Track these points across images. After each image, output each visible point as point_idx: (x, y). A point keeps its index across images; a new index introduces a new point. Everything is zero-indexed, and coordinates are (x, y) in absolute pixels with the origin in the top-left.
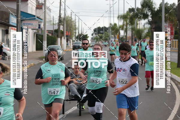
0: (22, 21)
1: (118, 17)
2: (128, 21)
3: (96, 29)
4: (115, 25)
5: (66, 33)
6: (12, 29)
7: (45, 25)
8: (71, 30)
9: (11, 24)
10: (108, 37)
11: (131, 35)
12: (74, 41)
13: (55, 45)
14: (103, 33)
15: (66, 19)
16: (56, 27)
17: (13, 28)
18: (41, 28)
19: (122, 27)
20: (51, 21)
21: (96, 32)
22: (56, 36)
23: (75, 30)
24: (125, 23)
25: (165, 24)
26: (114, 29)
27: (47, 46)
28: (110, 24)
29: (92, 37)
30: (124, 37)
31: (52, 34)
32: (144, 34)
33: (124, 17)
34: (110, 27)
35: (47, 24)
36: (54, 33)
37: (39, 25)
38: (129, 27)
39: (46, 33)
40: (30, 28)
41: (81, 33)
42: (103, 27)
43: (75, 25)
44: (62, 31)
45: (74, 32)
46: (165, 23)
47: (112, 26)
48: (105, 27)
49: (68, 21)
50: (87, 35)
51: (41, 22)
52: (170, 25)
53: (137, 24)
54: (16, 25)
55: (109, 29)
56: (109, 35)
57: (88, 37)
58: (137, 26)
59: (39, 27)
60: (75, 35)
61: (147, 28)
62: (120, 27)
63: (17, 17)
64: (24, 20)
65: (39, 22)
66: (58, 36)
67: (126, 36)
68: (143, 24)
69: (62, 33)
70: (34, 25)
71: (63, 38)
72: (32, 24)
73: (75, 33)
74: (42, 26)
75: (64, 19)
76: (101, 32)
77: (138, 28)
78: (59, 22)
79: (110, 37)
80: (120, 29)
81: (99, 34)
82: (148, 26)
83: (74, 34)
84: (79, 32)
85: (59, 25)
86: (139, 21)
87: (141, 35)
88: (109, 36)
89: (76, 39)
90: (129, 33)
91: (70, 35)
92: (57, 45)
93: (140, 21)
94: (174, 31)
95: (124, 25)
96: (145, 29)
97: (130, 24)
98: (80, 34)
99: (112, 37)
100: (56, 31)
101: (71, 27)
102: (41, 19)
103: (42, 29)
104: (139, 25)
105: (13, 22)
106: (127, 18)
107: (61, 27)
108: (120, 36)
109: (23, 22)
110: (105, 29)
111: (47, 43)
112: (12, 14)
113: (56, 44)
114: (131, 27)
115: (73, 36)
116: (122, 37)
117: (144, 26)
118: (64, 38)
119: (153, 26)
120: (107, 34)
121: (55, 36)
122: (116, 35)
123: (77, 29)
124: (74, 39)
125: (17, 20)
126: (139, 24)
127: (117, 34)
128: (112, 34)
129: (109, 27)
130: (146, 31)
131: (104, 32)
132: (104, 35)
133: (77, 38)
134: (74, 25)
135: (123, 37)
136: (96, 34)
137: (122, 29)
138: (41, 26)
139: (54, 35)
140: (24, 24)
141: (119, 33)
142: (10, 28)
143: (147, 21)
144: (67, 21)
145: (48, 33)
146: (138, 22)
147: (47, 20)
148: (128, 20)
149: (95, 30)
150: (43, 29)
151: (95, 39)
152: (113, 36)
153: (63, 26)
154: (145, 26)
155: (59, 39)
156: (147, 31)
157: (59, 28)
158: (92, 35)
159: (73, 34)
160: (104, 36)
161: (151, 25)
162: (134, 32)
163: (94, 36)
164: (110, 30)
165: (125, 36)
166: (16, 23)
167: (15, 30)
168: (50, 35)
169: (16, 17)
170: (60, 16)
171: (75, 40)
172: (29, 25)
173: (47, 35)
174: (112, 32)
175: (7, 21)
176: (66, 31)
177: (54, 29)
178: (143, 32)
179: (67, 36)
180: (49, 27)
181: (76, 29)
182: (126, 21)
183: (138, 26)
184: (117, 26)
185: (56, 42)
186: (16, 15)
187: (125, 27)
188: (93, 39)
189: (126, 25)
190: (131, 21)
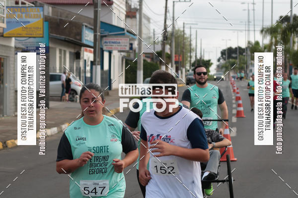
0: (102, 37)
1: (262, 31)
3: (225, 50)
4: (257, 43)
5: (175, 57)
6: (86, 51)
7: (140, 44)
8: (183, 52)
9: (84, 42)
10: (244, 64)
12: (189, 71)
14: (236, 58)
15: (174, 34)
16: (159, 48)
17: (88, 49)
18: (134, 49)
20: (150, 38)
21: (225, 55)
23: (190, 52)
24: (274, 40)
28: (249, 43)
29: (218, 63)
31: (152, 59)
33: (272, 31)
34: (249, 47)
36: (155, 57)
37: (131, 44)
39: (142, 58)
40: (115, 49)
41: (201, 58)
42: (236, 48)
43: (190, 45)
44: (168, 54)
45: (188, 56)
47: (251, 46)
48: (240, 48)
50: (209, 61)
51: (133, 39)
53: (294, 42)
54: (92, 45)
55: (247, 50)
56: (247, 61)
57: (212, 64)
58: (293, 45)
59: (131, 48)
60: (190, 61)
63: (95, 31)
64: (105, 36)
65: (130, 40)
69: (169, 57)
70: (123, 45)
71: (170, 65)
72: (119, 43)
73: (191, 57)
74: (135, 45)
76: (234, 55)
77: (296, 48)
78: (164, 40)
79: (248, 64)
81: (231, 60)
83: (189, 59)
84: (196, 56)
85: (163, 45)
86: (297, 37)
88: (246, 63)
91: (182, 60)
95: (271, 43)
97: (282, 41)
98: (198, 60)
100: (159, 54)
101: (183, 48)
102: (134, 35)
103: (135, 51)
105: (88, 39)
106: (277, 32)
107: (168, 47)
109: (104, 39)
110: (240, 51)
111: (144, 74)
112: (86, 26)
115: (187, 62)
118: (172, 66)
120: (244, 60)
121: (157, 63)
123: (194, 51)
124: (188, 68)
125: (95, 36)
128: (252, 59)
129: (247, 48)
131: (239, 55)
132: (238, 61)
133: (193, 65)
134: (188, 43)
136: (225, 59)
138: (133, 46)
139: (155, 61)
140: (106, 42)
142: (83, 48)
144: (177, 38)
145: (146, 57)
147: (144, 36)
148: (278, 36)
149: (223, 53)
150: (137, 51)
151: (222, 67)
152: (253, 62)
157: (164, 49)
158: (219, 60)
159: (187, 60)
160: (238, 63)
162: (288, 55)
163: (221, 63)
166: (93, 41)
167: (90, 52)
168: (149, 60)
169: (93, 31)
170: (165, 30)
171: (190, 68)
172: (114, 45)
173: (144, 61)
175: (78, 37)
176: (175, 54)
177: (156, 50)
179: (176, 62)
181: (192, 51)
182: (276, 38)
183: (296, 45)
184: (260, 46)
186: (93, 27)
187: (274, 47)
188: (220, 67)
189: (276, 45)
190: (284, 37)
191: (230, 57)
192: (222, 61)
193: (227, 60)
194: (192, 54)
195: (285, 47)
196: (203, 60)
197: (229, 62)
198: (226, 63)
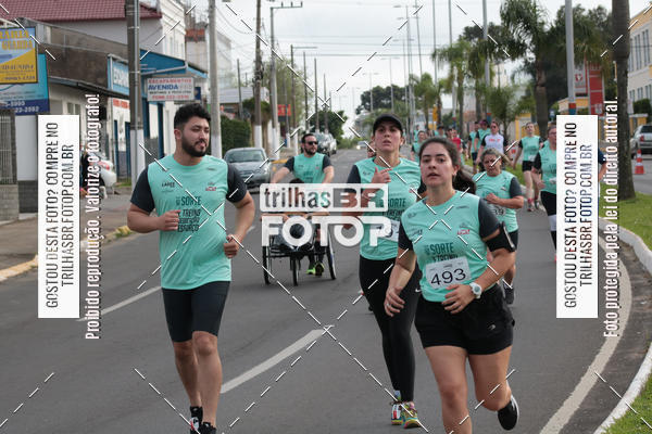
0: (144, 78)
1: (434, 56)
2: (465, 65)
3: (368, 93)
4: (427, 77)
5: (279, 108)
6: (117, 104)
7: (213, 87)
8: (293, 99)
9: (113, 88)
10: (404, 116)
11: (473, 108)
13: (247, 145)
14: (389, 106)
15: (276, 67)
16: (248, 94)
17: (120, 100)
18: (203, 97)
19: (447, 86)
20: (231, 75)
21: (369, 101)
22: (249, 119)
23: (306, 99)
24: (456, 72)
25: (577, 71)
26: (425, 92)
27: (224, 150)
28: (411, 77)
29: (357, 117)
30: (454, 115)
31: (237, 114)
32: (513, 104)
33: (452, 55)
34: (411, 85)
35: (220, 85)
36: (241, 110)
37: (198, 89)
38: (468, 83)
39: (219, 112)
40: (170, 99)
41: (325, 109)
42: (388, 88)
43: (306, 85)
44: (265, 103)
45: (302, 107)
46: (576, 68)
47: (415, 83)
48: (395, 88)
49: (283, 72)
50: (341, 113)
51: (202, 80)
52: (591, 74)
53: (492, 74)
54: (127, 93)
55: (408, 91)
56: (409, 111)
57: (346, 118)
58: (491, 79)
59: (198, 96)
60: (307, 114)
61: (522, 85)
62: (441, 86)
63: (131, 67)
64: (150, 76)
65: (196, 81)
66: (254, 121)
67: (460, 112)
68: (509, 74)
69: (268, 109)
70: (183, 90)
71: (270, 125)
72: (176, 87)
73: (307, 108)
74: (206, 90)
75: (271, 67)
76: (384, 102)
77: (496, 84)
78: (257, 78)
79: (411, 117)
80: (443, 90)
81: (380, 110)
82: (525, 79)
83: (304, 111)
84: (316, 105)
85: (257, 87)
86: (498, 63)
87: (506, 105)
88: (408, 115)
89: (311, 128)
90: (470, 103)
91: (291, 114)
92: (254, 145)
93: (501, 66)
94: (603, 91)
95: (451, 77)
96: (516, 87)
97: (470, 73)
98: (320, 112)
99: (417, 115)
100: (250, 105)
101: (293, 91)
102: (203, 72)
103: (205, 101)
104: (497, 76)
105: (120, 82)
106: (461, 55)
107: (264, 91)
108: (443, 114)
109: (149, 82)
110: (395, 92)
111: (223, 143)
112: (114, 59)
113: (251, 142)
114: (473, 84)
115: (300, 117)
116: (448, 113)
117: (513, 78)
118: (273, 126)
119: (540, 78)
120: (403, 109)
121: (245, 121)
122: (429, 110)
123: (312, 96)
124: (303, 127)
125: (132, 77)
126: (499, 73)
127: (431, 107)
128: (418, 107)
129: (408, 87)
130: (520, 94)
131: (394, 101)
133: (312, 122)
134: (300, 83)
135: (451, 114)
136: (369, 110)
137: (448, 91)
138: (202, 93)
139: (243, 117)
140: (151, 87)
141: (440, 103)
142: (110, 100)
143: (523, 65)
144: (280, 74)
145: (225, 110)
146: (495, 69)
147: (220, 73)
148: (463, 63)
149: (365, 98)
150: (209, 101)
151: (365, 124)
152: (420, 112)
153: (269, 89)
154: (516, 80)
155: (258, 129)
156: (523, 94)
157: (257, 95)
158: (358, 111)
159: (300, 113)
161: (534, 76)
162: (483, 98)
163: (362, 117)
164: (412, 96)
165: (457, 111)
166: (128, 86)
167: (124, 106)
168: (231, 117)
169: (127, 68)
170: (258, 60)
171: (307, 128)
172: (167, 91)
173: (223, 117)
174: (416, 100)
175: (101, 81)
176: (279, 103)
177: (243, 99)
178: (512, 96)
179: (281, 119)
180: (227, 94)
181: (309, 96)
182: (459, 66)
183: (496, 79)
184: (431, 83)
185: (249, 136)
186: (127, 61)
187: (456, 84)
188: (361, 123)
189: (460, 80)
190: (474, 65)
191: (377, 105)
192: (363, 112)
193: (373, 111)
194: (309, 103)
195: (477, 82)
196: (330, 112)
197: (377, 114)
198: (372, 116)
